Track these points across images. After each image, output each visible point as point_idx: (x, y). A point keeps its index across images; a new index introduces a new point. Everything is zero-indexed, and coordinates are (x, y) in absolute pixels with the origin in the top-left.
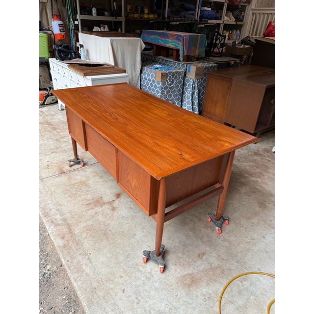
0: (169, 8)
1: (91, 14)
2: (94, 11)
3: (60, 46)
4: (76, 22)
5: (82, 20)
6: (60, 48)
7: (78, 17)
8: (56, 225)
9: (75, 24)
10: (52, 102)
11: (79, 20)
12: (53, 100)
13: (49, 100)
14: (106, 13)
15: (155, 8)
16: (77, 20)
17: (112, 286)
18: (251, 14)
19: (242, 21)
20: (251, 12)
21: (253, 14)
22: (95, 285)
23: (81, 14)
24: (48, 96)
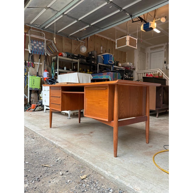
0: (99, 69)
1: (63, 69)
2: (65, 68)
3: (50, 79)
4: (56, 72)
5: (59, 71)
6: (50, 80)
7: (57, 70)
8: (60, 141)
9: (55, 73)
10: (39, 110)
11: (58, 71)
12: (40, 109)
13: (38, 108)
14: (70, 70)
15: (92, 70)
16: (57, 71)
17: (104, 157)
18: (136, 74)
19: (133, 77)
20: (136, 73)
21: (137, 74)
22: (94, 157)
23: (59, 69)
24: (37, 106)
